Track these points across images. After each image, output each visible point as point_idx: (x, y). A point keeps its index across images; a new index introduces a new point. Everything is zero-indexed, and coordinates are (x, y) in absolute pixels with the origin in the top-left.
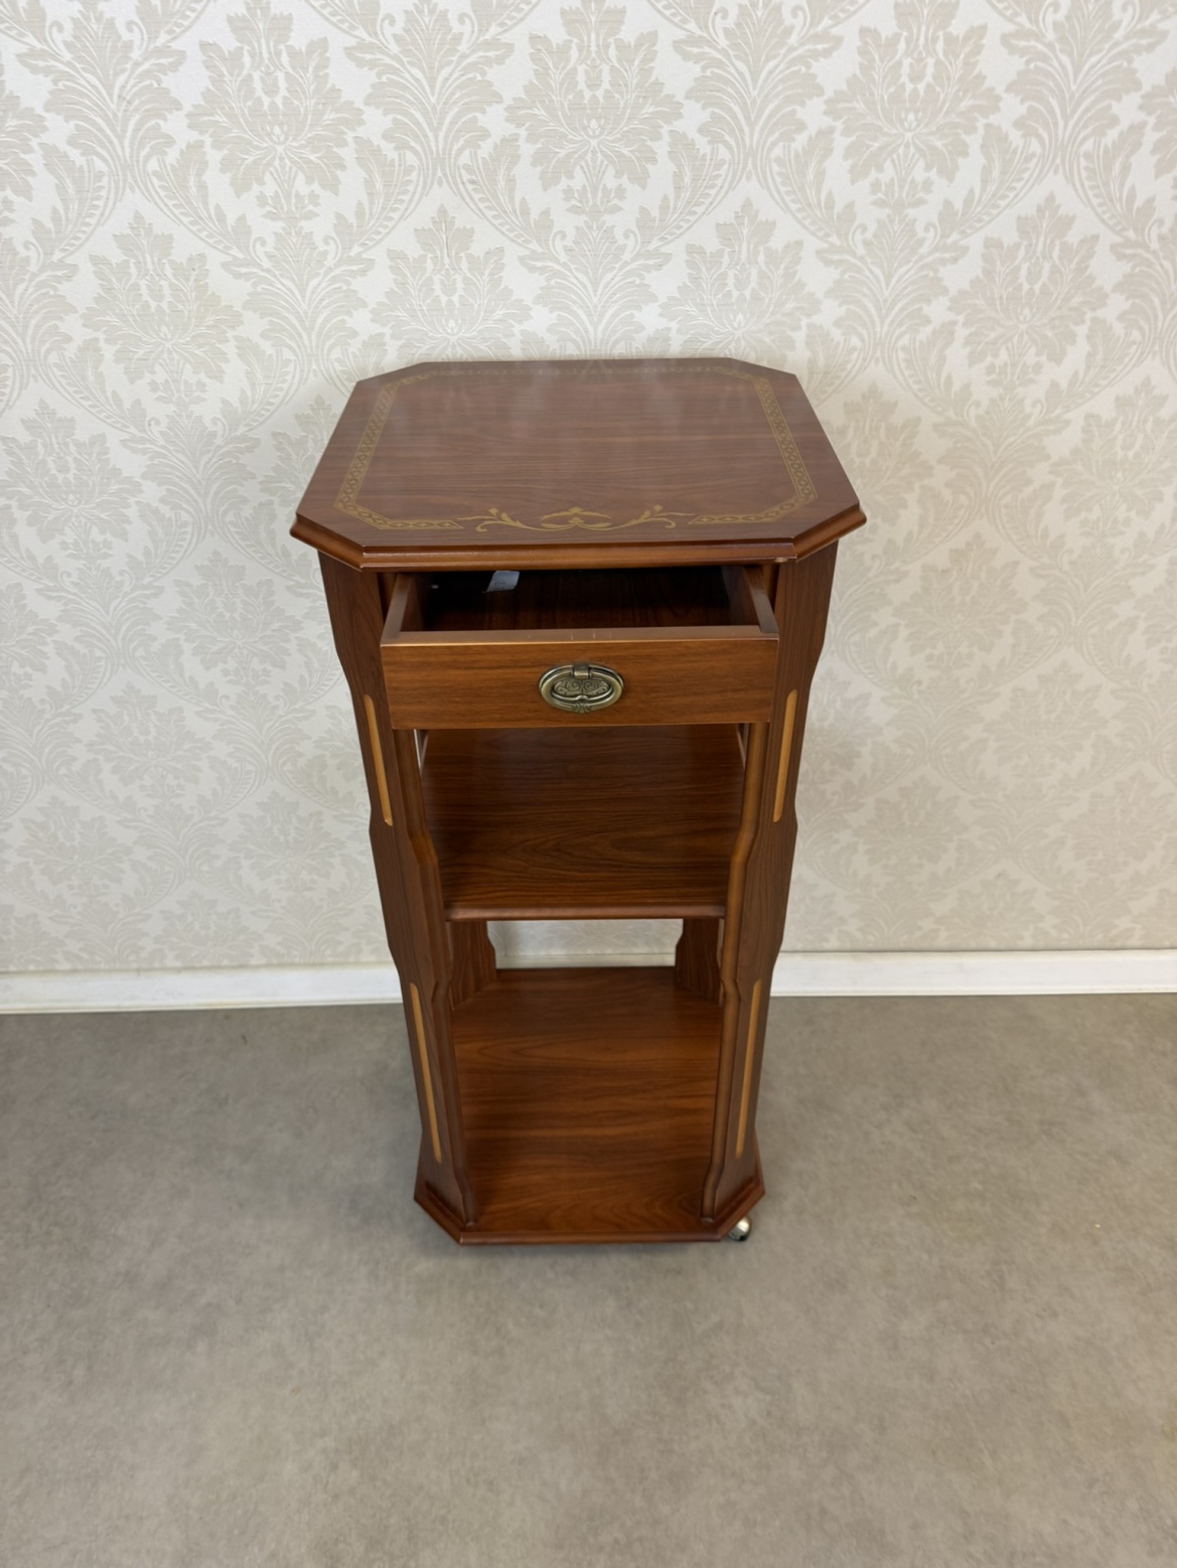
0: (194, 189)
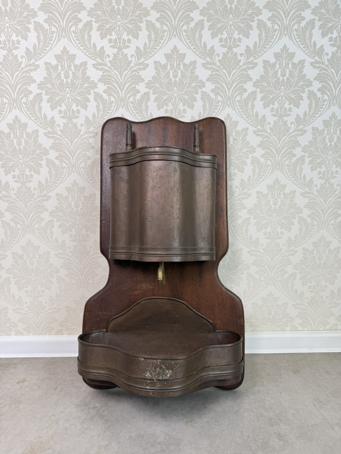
0: (37, 108)
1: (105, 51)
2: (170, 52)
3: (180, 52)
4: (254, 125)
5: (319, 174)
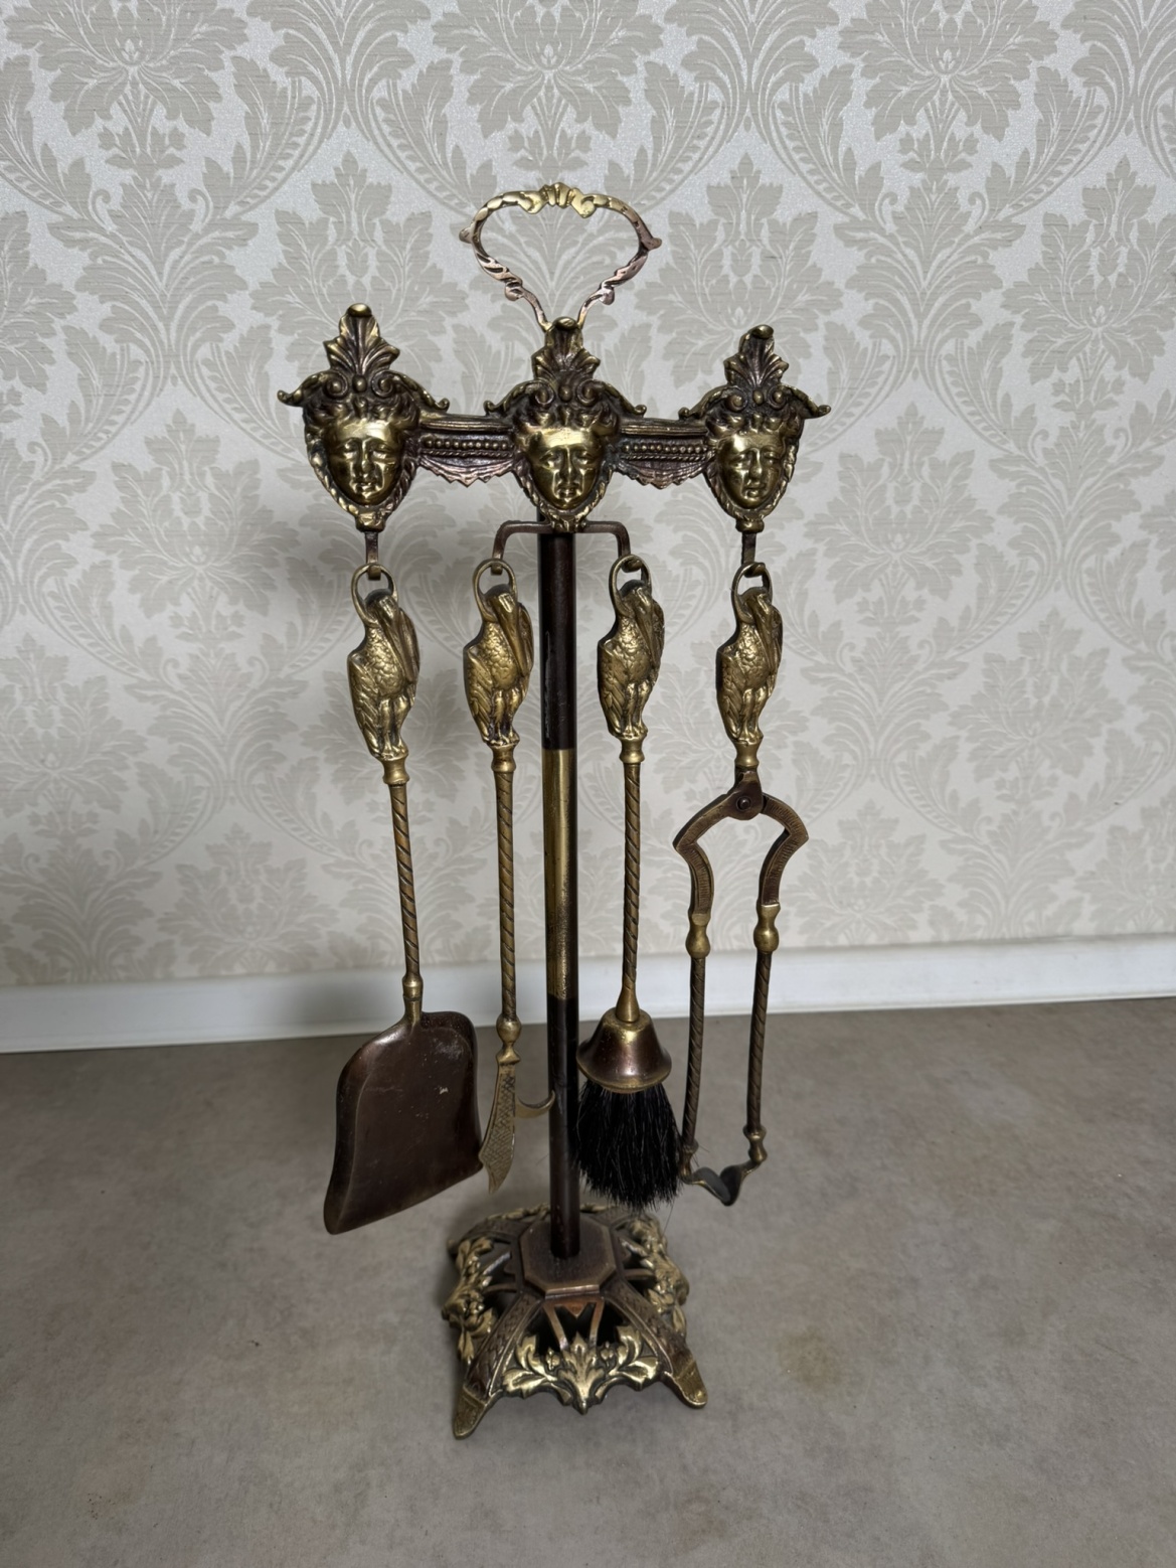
5: (1057, 393)
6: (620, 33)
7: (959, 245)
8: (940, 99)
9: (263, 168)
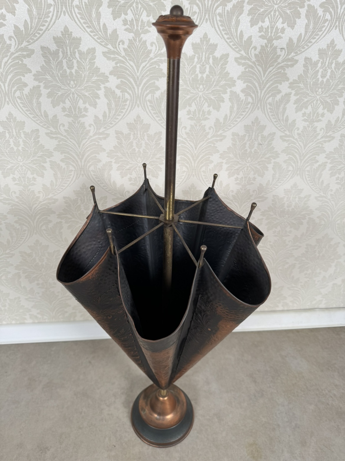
1: (118, 35)
2: (199, 42)
3: (212, 41)
4: (282, 130)
6: (223, 83)
7: (316, 141)
8: (316, 102)
9: (112, 118)
